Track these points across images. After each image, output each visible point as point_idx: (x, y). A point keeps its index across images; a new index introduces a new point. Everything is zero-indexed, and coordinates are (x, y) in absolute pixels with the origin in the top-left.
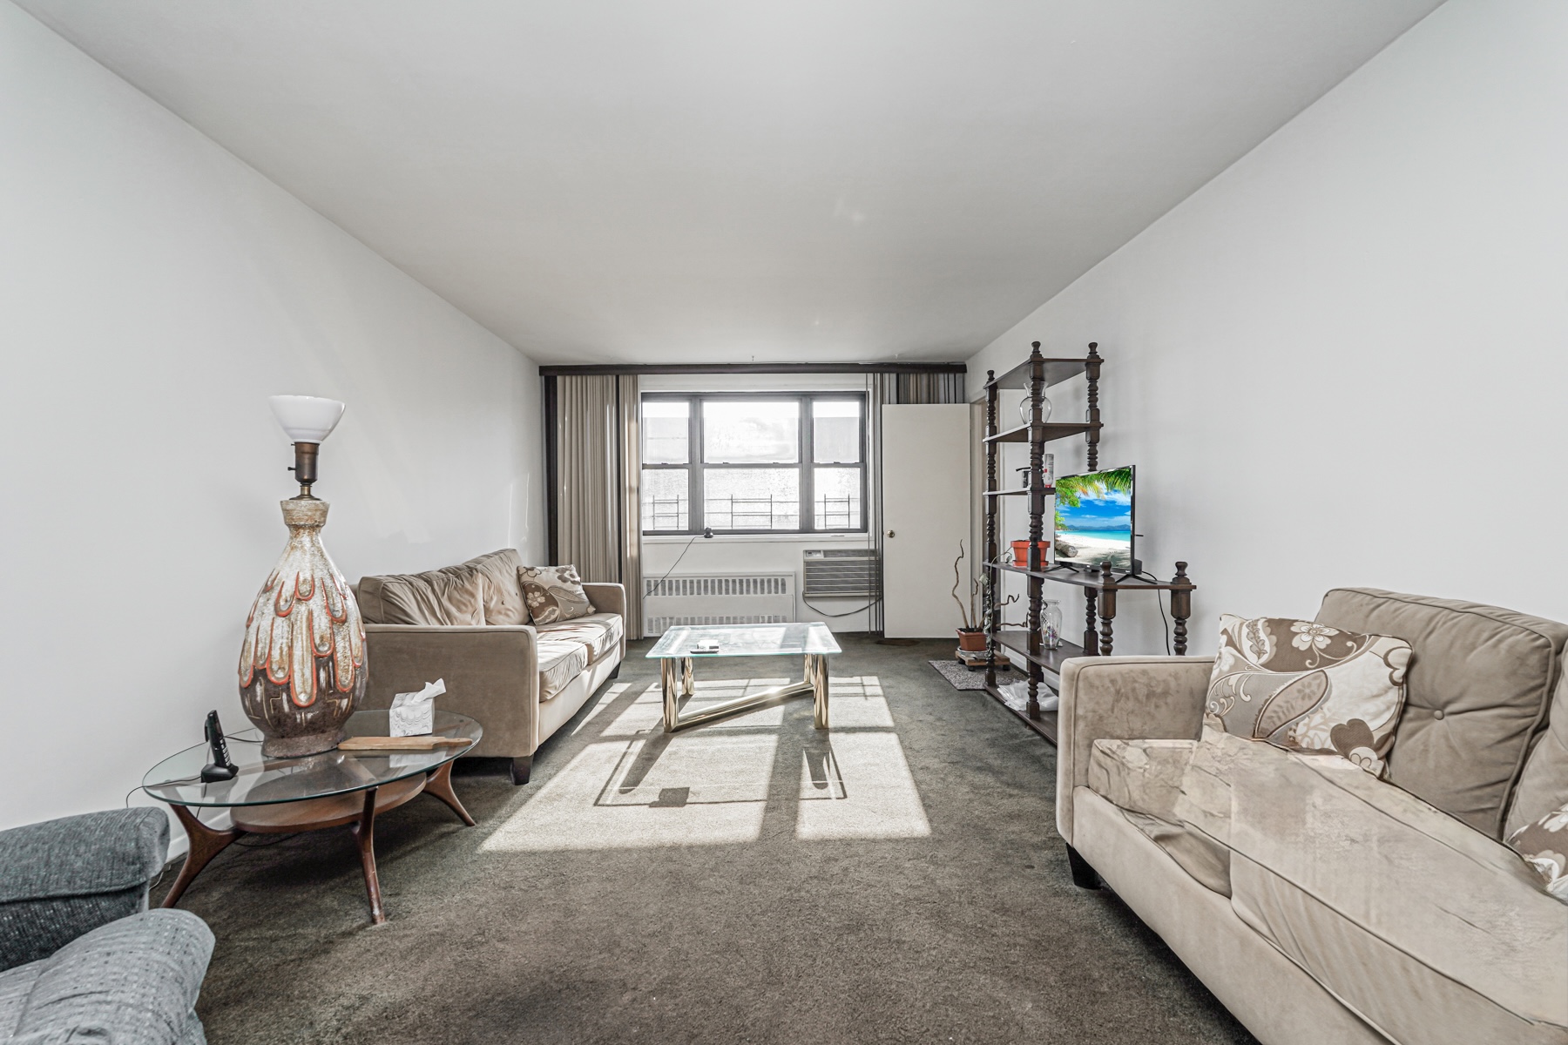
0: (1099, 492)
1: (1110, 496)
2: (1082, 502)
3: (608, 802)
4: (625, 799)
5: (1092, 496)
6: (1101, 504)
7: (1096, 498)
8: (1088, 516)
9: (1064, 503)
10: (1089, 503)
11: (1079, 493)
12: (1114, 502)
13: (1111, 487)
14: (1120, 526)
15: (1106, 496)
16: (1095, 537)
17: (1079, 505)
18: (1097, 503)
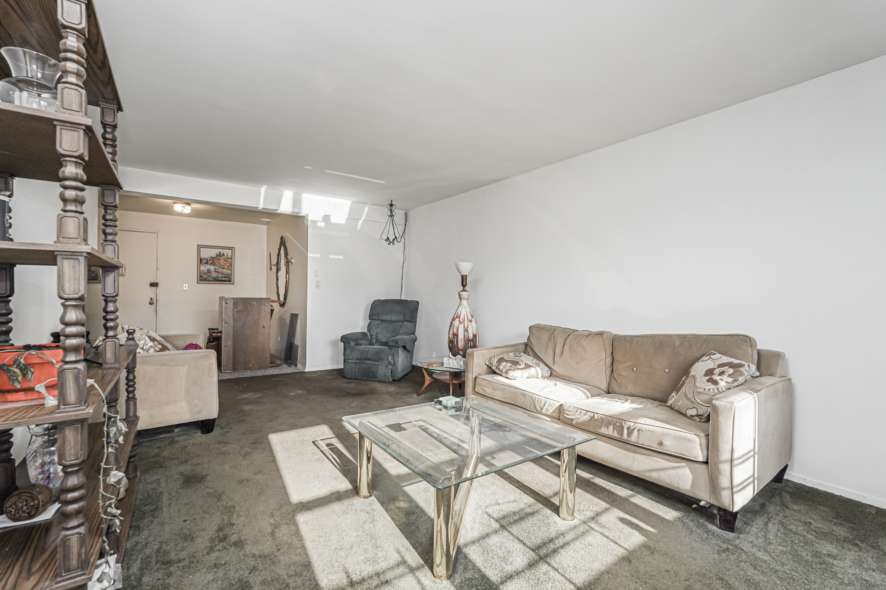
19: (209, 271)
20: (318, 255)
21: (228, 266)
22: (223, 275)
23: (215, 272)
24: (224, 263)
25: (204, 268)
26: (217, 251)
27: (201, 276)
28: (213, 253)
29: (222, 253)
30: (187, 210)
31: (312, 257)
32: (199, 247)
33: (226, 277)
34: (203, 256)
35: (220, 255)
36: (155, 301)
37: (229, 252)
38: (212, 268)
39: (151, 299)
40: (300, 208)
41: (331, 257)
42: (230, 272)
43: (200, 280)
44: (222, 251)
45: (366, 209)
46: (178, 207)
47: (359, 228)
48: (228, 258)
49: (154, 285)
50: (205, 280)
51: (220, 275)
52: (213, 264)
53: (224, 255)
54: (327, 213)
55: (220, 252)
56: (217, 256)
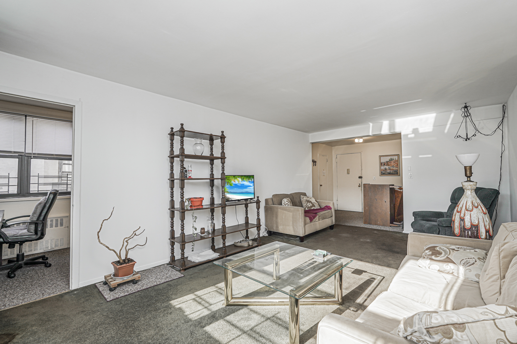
0: (239, 181)
1: (242, 183)
2: (234, 184)
3: (380, 277)
4: (374, 276)
5: (237, 182)
6: (240, 185)
7: (238, 183)
8: (235, 189)
9: (228, 185)
10: (236, 185)
11: (233, 182)
12: (243, 184)
13: (243, 180)
14: (246, 192)
15: (241, 183)
16: (238, 195)
17: (233, 185)
18: (238, 185)
19: (386, 169)
20: (410, 157)
21: (396, 165)
22: (393, 171)
23: (389, 169)
24: (394, 164)
25: (383, 168)
26: (390, 158)
27: (381, 172)
28: (387, 159)
29: (392, 159)
30: (361, 140)
31: (405, 159)
32: (380, 156)
33: (395, 172)
34: (382, 161)
35: (391, 160)
36: (361, 185)
37: (396, 157)
38: (387, 167)
39: (360, 184)
40: (394, 129)
41: (420, 156)
42: (397, 169)
43: (381, 174)
44: (392, 157)
45: (452, 115)
46: (356, 140)
47: (446, 131)
48: (396, 161)
49: (360, 177)
50: (384, 174)
51: (392, 171)
52: (388, 165)
53: (393, 159)
54: (415, 127)
55: (391, 158)
56: (390, 160)
